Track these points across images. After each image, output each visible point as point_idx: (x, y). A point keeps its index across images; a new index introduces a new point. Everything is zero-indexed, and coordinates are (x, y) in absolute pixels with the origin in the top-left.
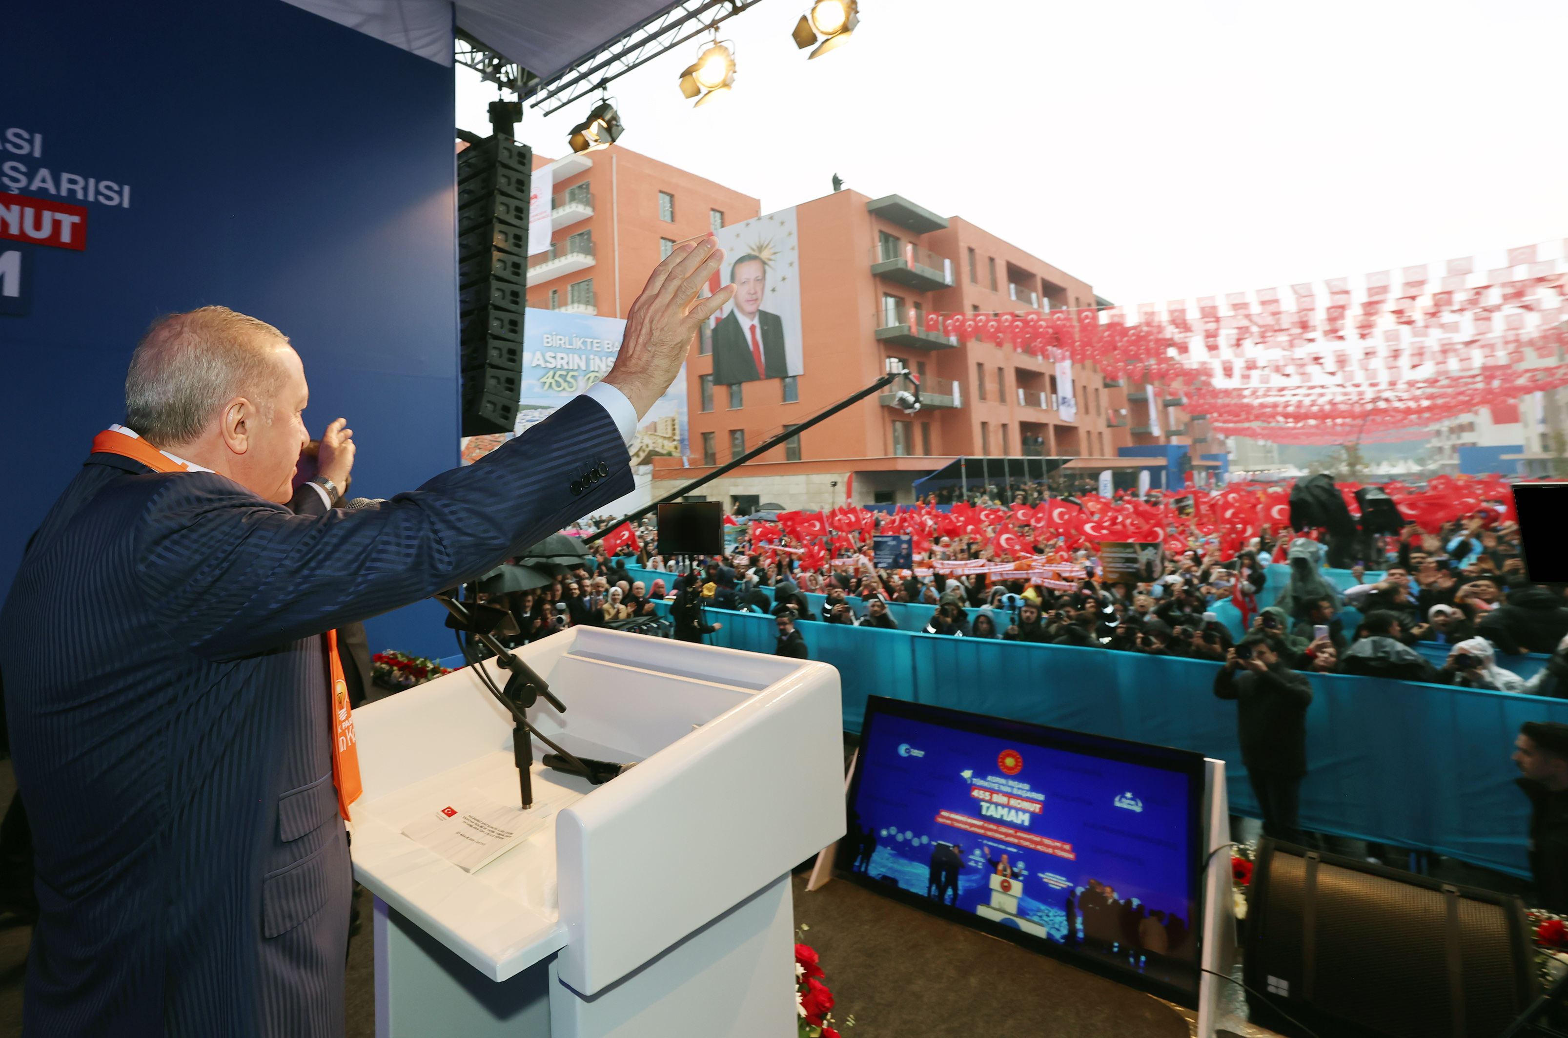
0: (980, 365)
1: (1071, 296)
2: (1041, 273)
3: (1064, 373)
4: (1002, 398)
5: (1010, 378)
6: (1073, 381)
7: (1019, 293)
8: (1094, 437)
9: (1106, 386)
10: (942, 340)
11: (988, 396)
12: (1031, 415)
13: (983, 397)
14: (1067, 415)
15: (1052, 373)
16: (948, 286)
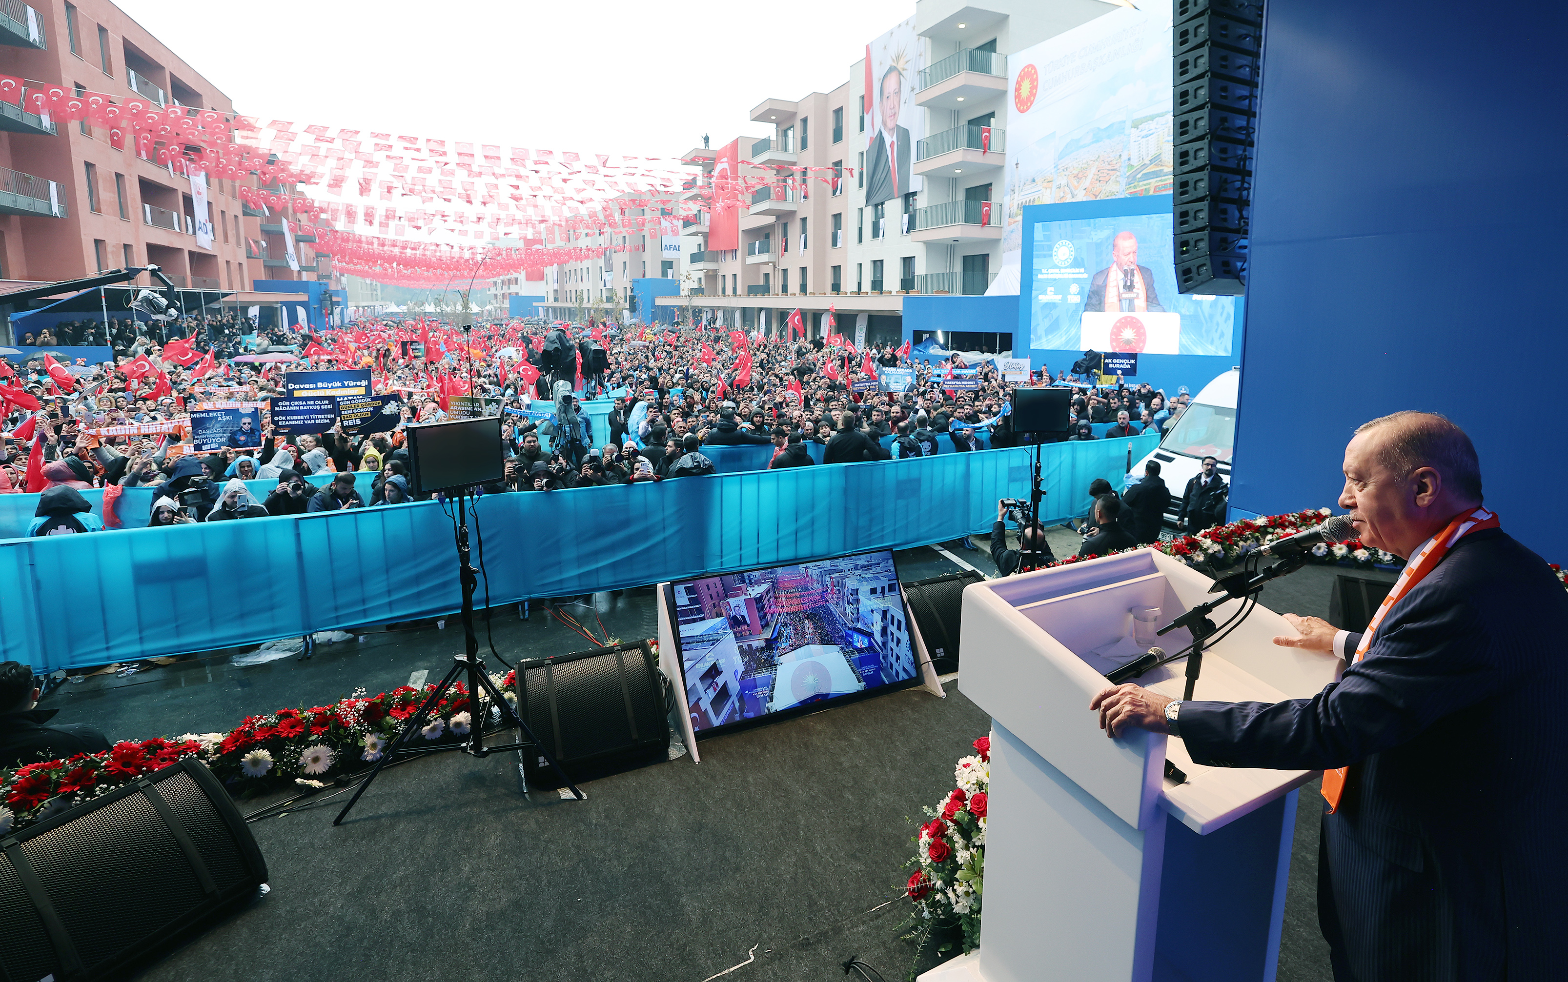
0: (89, 166)
1: (207, 102)
2: (170, 67)
3: (199, 193)
4: (123, 213)
5: (133, 190)
6: (209, 203)
7: (141, 85)
8: (234, 267)
9: (245, 214)
10: (29, 120)
11: (103, 208)
12: (161, 238)
13: (96, 208)
14: (205, 241)
15: (187, 191)
16: (31, 45)
